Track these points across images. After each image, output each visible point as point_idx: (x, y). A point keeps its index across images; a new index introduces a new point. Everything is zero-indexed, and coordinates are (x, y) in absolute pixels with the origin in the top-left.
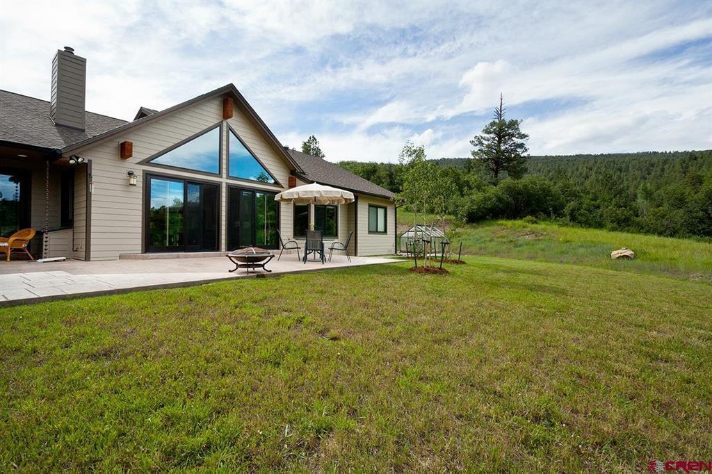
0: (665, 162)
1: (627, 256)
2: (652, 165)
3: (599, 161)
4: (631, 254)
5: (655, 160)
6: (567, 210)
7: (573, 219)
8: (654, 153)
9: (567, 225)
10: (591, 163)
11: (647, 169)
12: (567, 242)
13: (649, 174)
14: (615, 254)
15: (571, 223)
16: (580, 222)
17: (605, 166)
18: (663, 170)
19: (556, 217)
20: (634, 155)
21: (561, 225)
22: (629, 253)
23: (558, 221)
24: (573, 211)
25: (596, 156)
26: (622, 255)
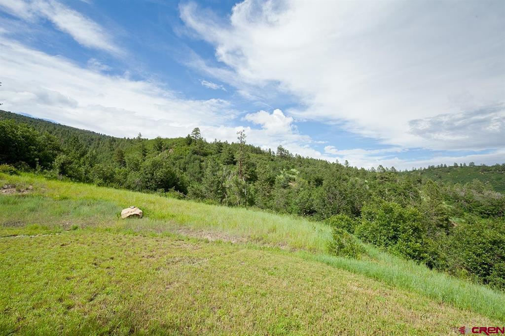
0: (99, 139)
1: (137, 215)
2: (92, 140)
3: (58, 129)
4: (140, 213)
5: (94, 137)
6: (57, 163)
7: (63, 171)
8: (93, 132)
9: (56, 178)
10: (51, 128)
11: (89, 142)
12: (65, 198)
13: (90, 145)
14: (126, 212)
15: (61, 177)
16: (70, 176)
17: (62, 132)
18: (99, 144)
19: (43, 169)
20: (81, 131)
21: (49, 179)
22: (138, 211)
23: (45, 173)
24: (63, 164)
25: (55, 124)
26: (132, 214)
